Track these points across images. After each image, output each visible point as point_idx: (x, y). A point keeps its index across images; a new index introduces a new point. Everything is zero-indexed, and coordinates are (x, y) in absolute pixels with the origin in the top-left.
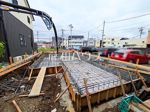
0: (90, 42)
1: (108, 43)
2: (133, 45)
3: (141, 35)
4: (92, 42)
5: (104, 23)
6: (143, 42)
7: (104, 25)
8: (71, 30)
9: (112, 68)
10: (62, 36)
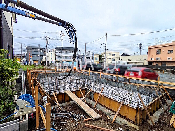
0: (87, 57)
1: (109, 59)
2: (136, 62)
3: (140, 52)
4: (89, 57)
5: (106, 35)
6: (145, 59)
7: (106, 37)
8: (62, 39)
9: (136, 87)
10: (46, 46)
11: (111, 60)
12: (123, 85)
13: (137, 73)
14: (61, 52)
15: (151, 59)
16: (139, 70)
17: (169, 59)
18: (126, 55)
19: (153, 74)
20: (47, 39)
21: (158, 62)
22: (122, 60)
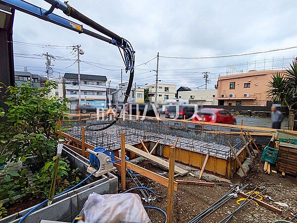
0: (124, 92)
1: (160, 96)
3: (206, 84)
6: (214, 96)
8: (78, 60)
9: (213, 135)
10: (47, 72)
11: (163, 97)
12: (194, 134)
13: (210, 117)
14: (78, 84)
15: (223, 96)
16: (213, 113)
17: (245, 95)
18: (186, 90)
19: (230, 118)
20: (47, 59)
21: (232, 100)
22: (180, 97)
